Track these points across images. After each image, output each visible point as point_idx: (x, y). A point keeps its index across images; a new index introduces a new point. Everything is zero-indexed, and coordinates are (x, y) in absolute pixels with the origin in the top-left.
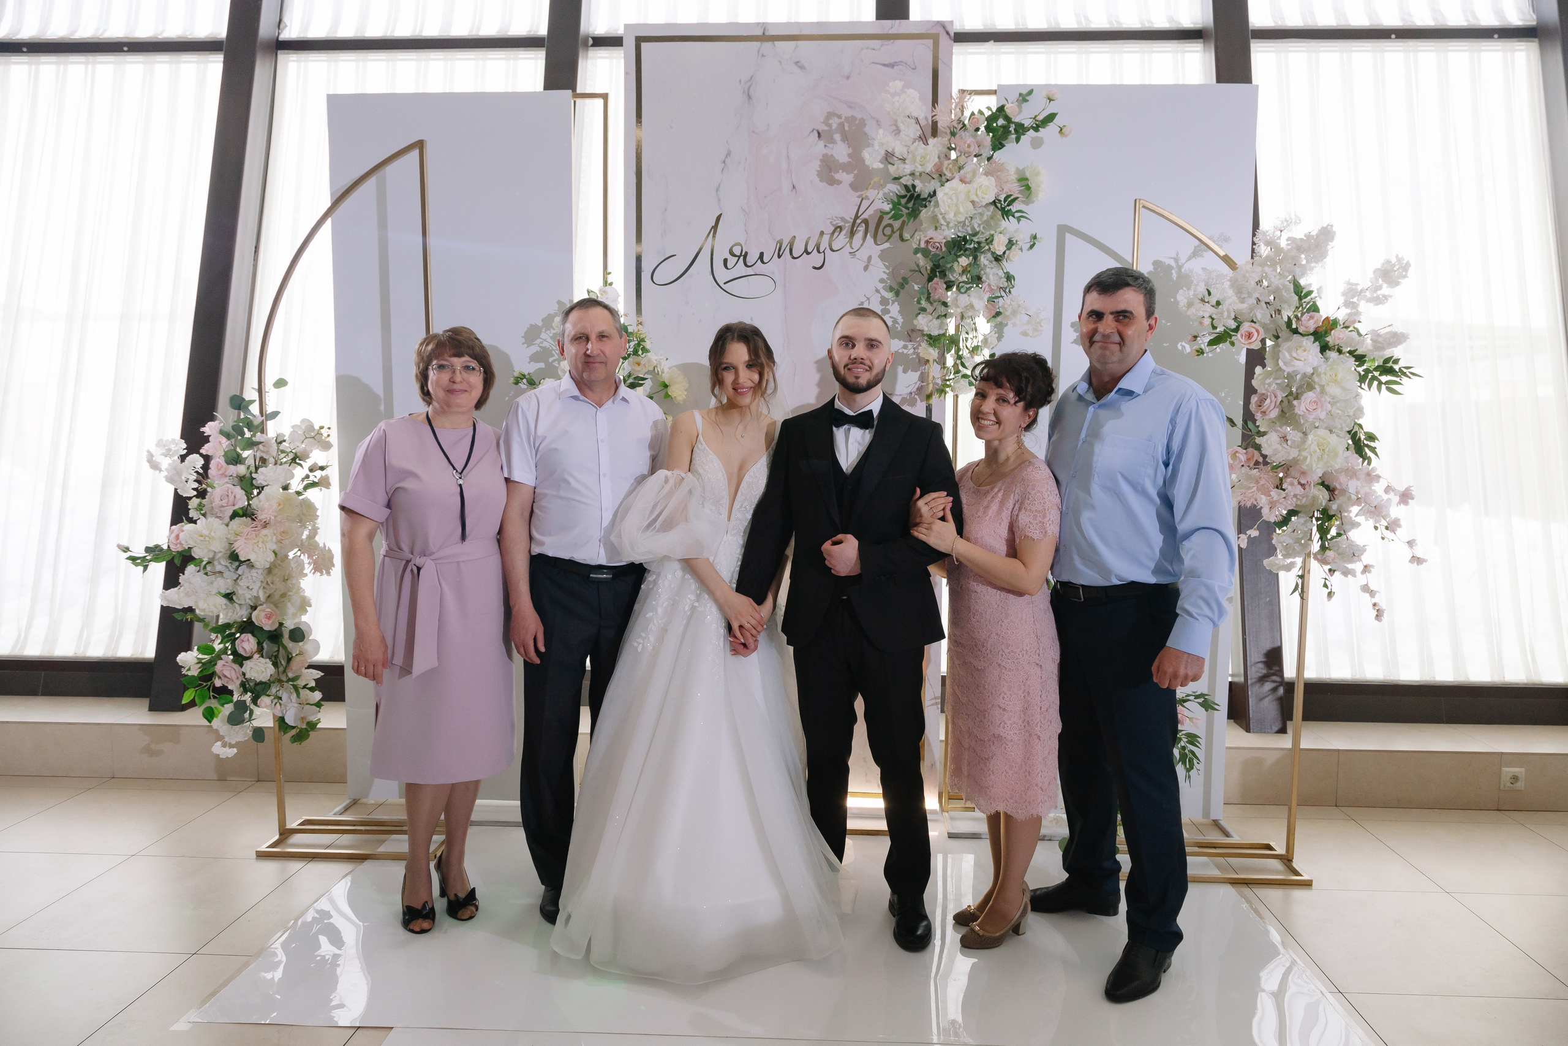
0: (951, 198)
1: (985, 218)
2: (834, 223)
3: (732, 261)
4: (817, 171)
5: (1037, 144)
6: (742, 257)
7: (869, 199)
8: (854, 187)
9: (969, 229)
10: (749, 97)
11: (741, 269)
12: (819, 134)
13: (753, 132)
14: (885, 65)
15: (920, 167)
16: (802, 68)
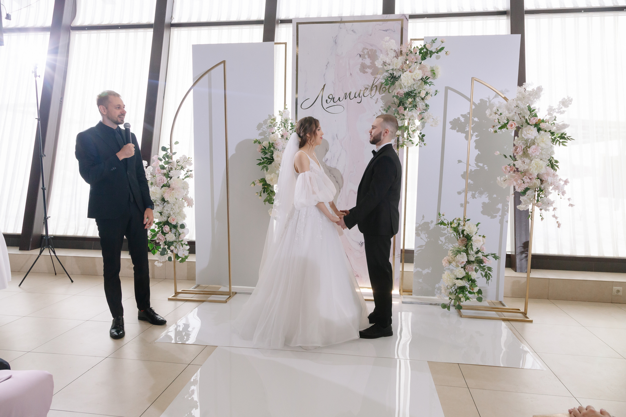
0: (406, 78)
1: (418, 85)
2: (365, 87)
3: (329, 100)
4: (359, 68)
5: (438, 58)
6: (332, 99)
7: (377, 78)
8: (372, 74)
9: (413, 88)
10: (336, 43)
11: (332, 103)
12: (360, 55)
13: (337, 55)
14: (384, 30)
15: (395, 67)
16: (354, 32)
